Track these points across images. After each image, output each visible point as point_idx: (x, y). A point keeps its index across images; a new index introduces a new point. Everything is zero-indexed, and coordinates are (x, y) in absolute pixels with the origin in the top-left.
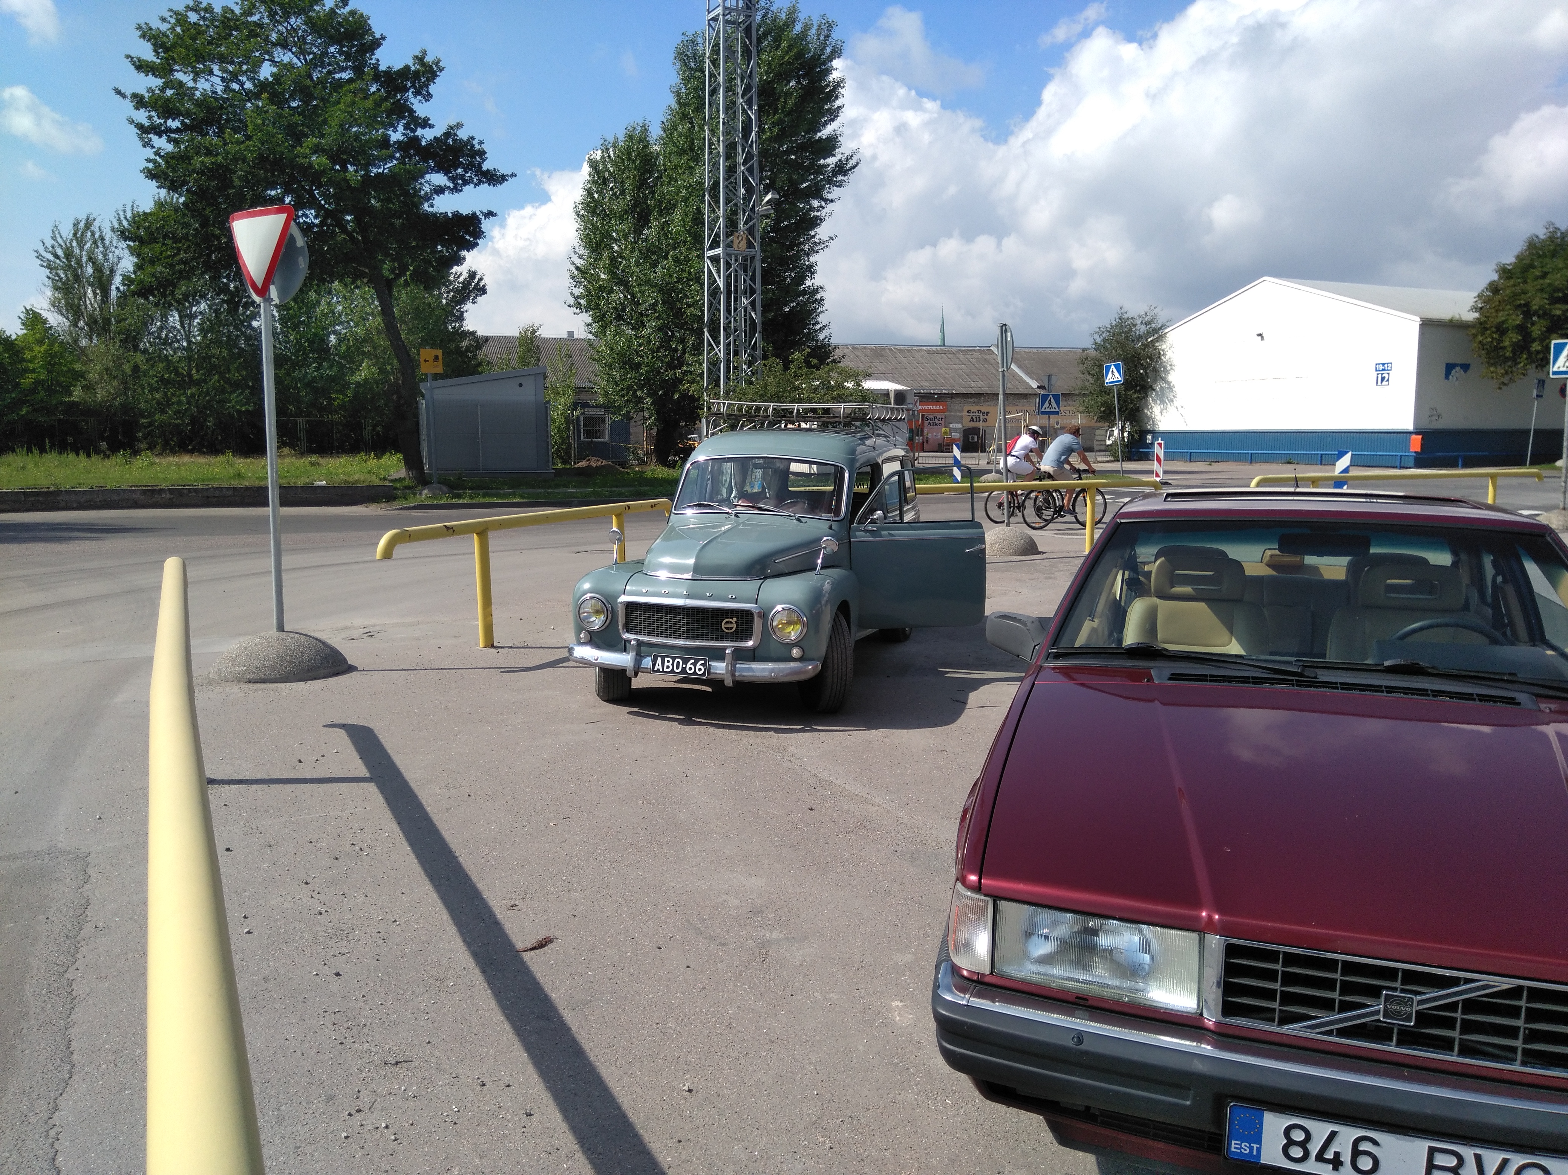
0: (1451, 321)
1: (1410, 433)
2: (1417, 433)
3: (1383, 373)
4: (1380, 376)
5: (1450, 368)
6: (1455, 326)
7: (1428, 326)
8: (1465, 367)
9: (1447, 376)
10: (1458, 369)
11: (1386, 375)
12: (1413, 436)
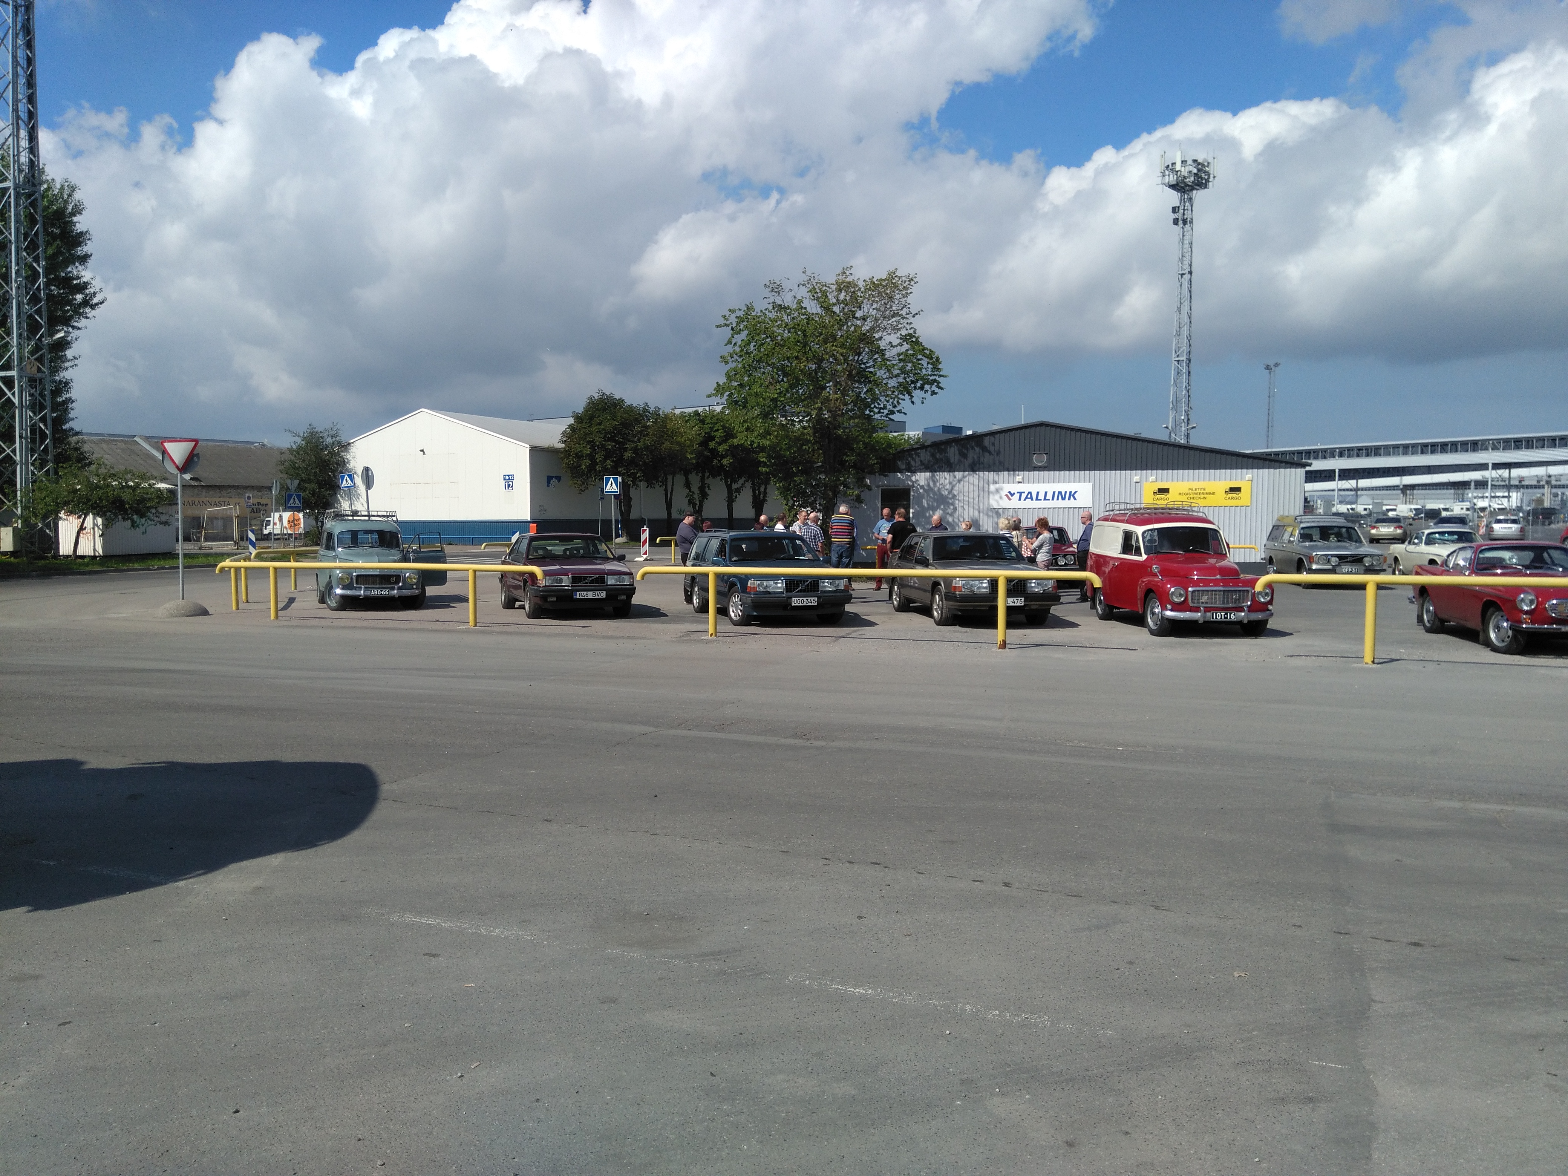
0: (548, 448)
1: (529, 522)
2: (533, 522)
3: (509, 482)
4: (507, 483)
5: (549, 479)
6: (550, 451)
7: (536, 451)
8: (559, 479)
9: (548, 482)
10: (554, 479)
11: (511, 483)
12: (531, 525)
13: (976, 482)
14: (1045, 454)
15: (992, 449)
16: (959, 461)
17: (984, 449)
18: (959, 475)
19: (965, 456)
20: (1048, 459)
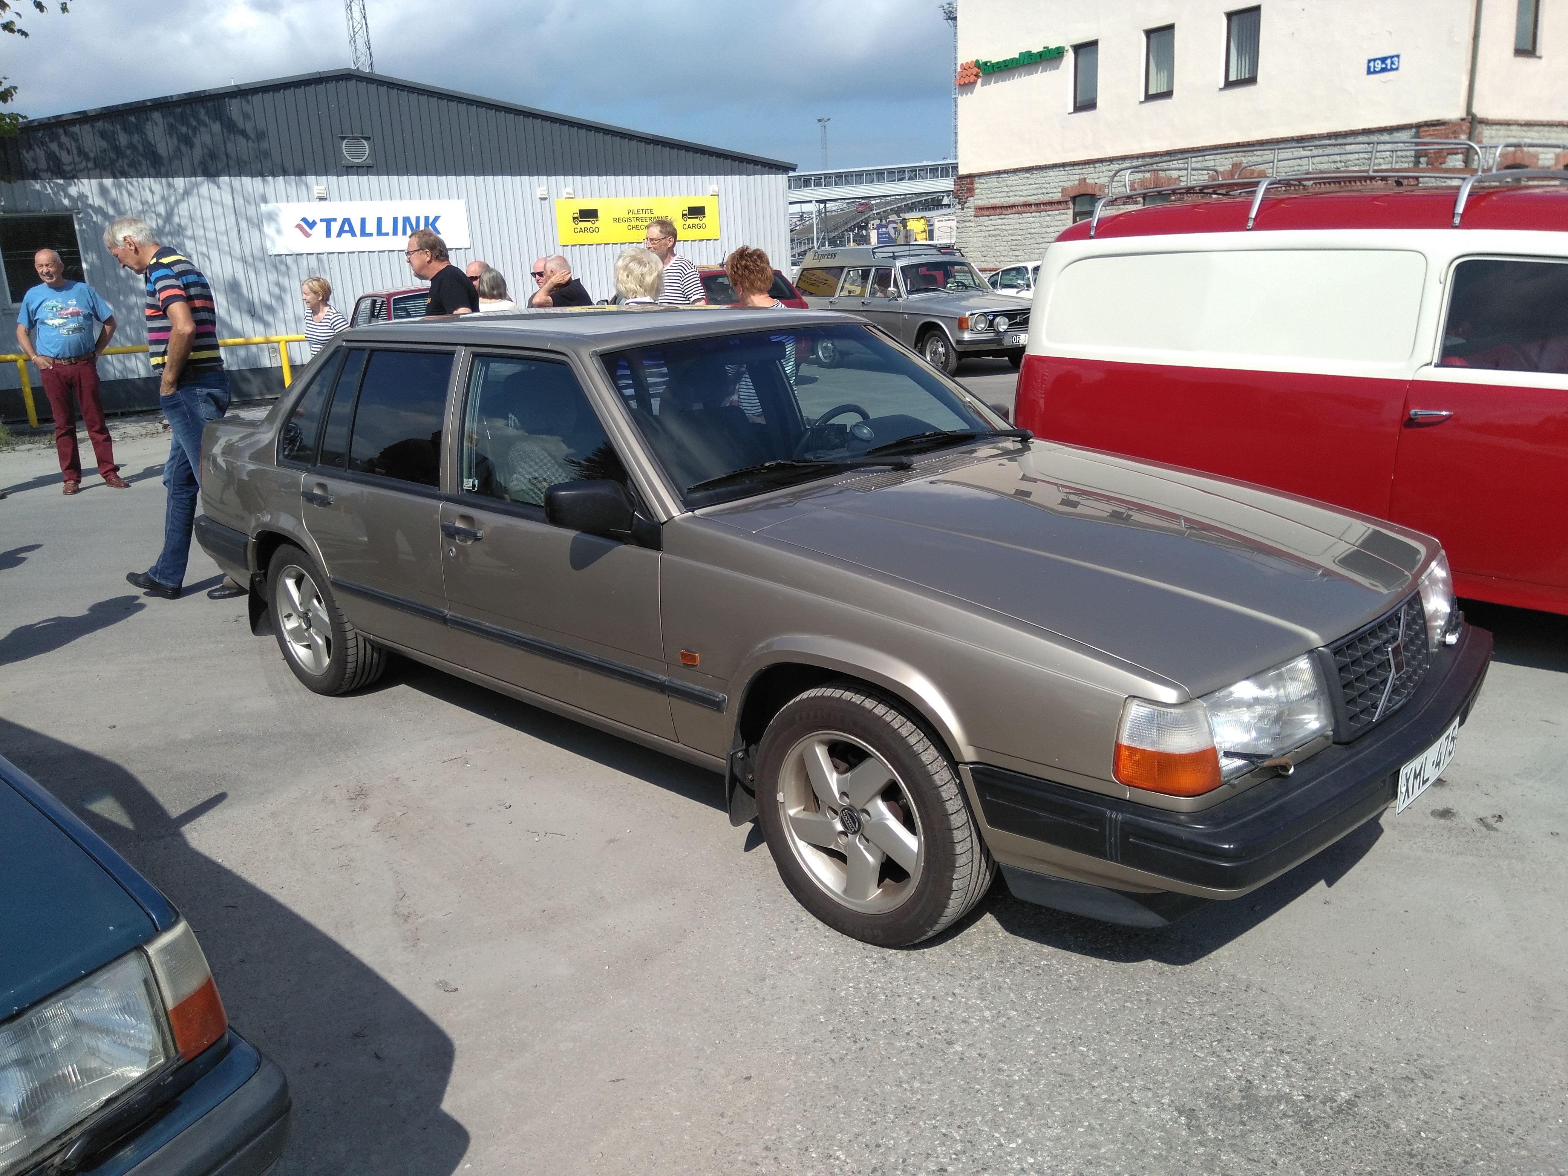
13: (228, 199)
14: (365, 138)
15: (249, 127)
16: (178, 151)
17: (230, 126)
18: (180, 183)
19: (187, 141)
20: (373, 150)
